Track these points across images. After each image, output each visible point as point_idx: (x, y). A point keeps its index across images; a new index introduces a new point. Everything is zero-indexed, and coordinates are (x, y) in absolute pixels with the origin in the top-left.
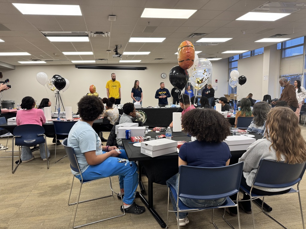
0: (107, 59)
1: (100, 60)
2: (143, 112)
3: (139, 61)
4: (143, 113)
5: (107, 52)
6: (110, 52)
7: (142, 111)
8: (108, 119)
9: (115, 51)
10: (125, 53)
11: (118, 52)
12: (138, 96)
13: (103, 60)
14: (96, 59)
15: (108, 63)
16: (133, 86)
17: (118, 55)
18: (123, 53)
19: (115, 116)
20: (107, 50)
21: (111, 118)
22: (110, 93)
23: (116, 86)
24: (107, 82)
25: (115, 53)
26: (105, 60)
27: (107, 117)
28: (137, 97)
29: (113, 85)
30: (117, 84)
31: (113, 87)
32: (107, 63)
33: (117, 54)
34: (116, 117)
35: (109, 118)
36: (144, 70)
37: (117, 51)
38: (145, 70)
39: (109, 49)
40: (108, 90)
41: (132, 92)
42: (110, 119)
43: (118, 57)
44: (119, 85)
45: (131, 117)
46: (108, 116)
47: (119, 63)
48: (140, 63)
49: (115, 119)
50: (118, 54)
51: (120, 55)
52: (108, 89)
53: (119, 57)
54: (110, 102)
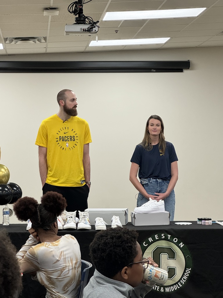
0: (45, 39)
1: (20, 42)
2: (176, 240)
3: (162, 41)
4: (177, 244)
5: (46, 13)
6: (57, 13)
7: (172, 237)
8: (37, 282)
9: (75, 12)
10: (110, 16)
11: (85, 13)
12: (156, 177)
13: (31, 42)
14: (6, 39)
15: (49, 51)
16: (139, 138)
17: (86, 27)
18: (101, 14)
19: (64, 269)
20: (47, 9)
21: (50, 279)
22: (50, 163)
23: (72, 139)
24: (41, 123)
25: (73, 17)
26: (39, 40)
27: (34, 274)
28: (153, 180)
29: (62, 134)
30: (78, 131)
31: (61, 142)
32: (43, 51)
33: (81, 20)
34: (71, 274)
35: (41, 276)
36: (181, 70)
37: (81, 10)
38: (186, 72)
39: (52, 5)
40: (44, 153)
41: (132, 161)
42: (46, 283)
43: (85, 31)
44: (87, 134)
45: (127, 287)
46: (38, 270)
47: (87, 50)
48: (166, 46)
49: (66, 280)
50: (84, 23)
51: (93, 24)
52: (44, 150)
53: (89, 30)
54: (45, 212)
